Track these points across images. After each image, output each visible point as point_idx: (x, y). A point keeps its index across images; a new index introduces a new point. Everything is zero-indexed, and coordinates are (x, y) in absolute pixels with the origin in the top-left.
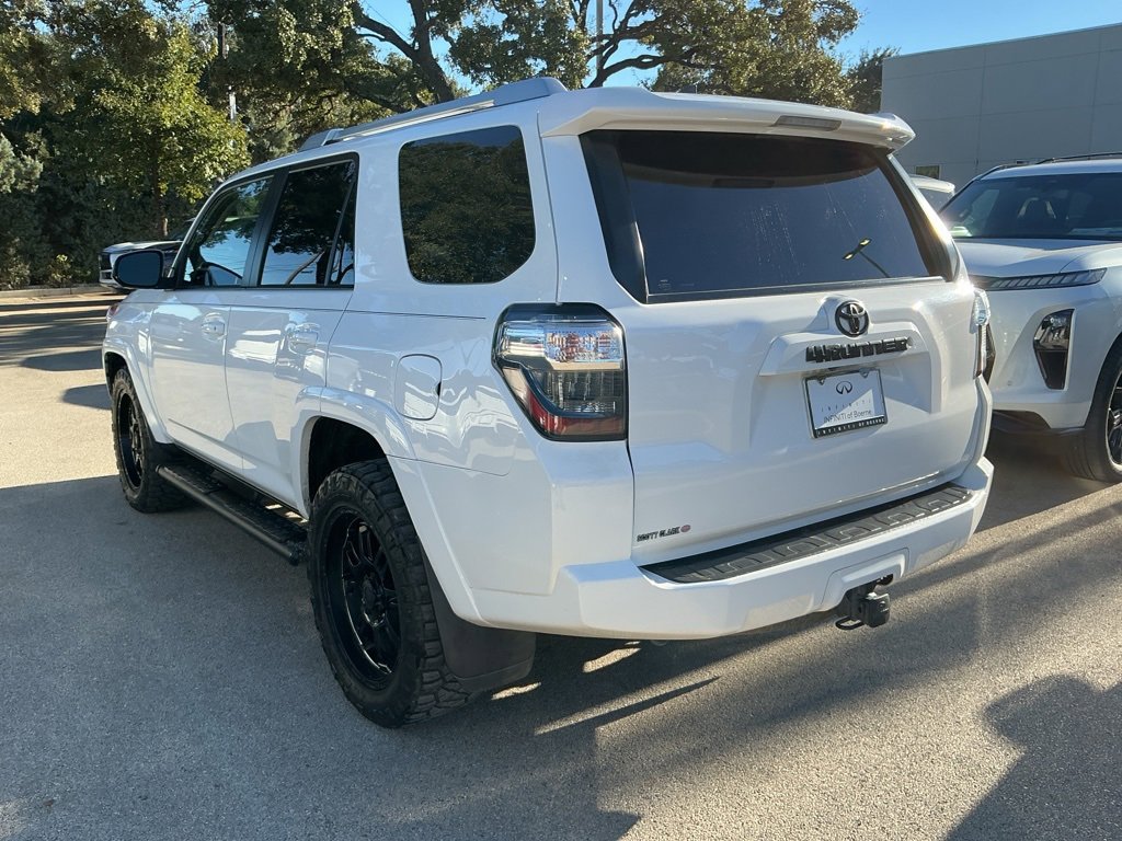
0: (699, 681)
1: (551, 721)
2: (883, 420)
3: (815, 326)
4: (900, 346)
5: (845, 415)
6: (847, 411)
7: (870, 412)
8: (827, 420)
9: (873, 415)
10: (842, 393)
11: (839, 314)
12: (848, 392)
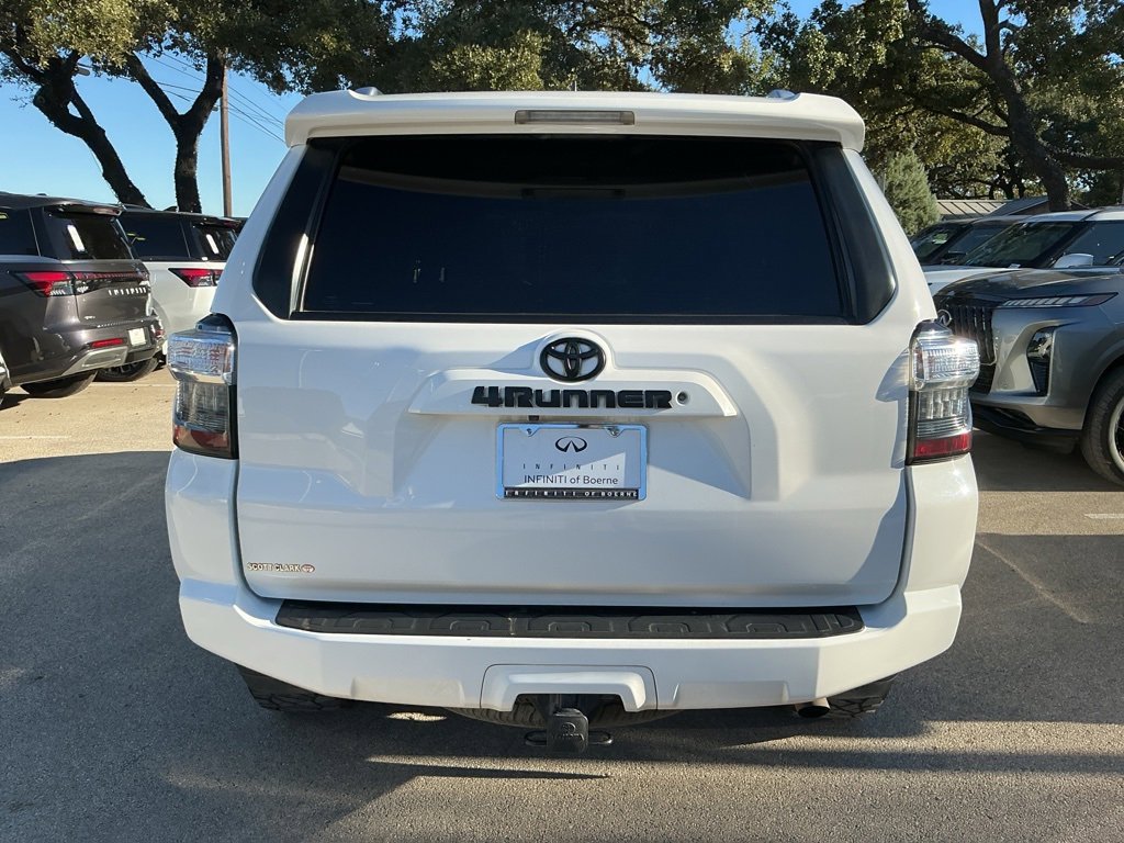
0: (587, 772)
1: (388, 753)
2: (632, 494)
3: (504, 364)
4: (660, 399)
5: (567, 479)
6: (571, 473)
7: (615, 481)
8: (528, 479)
9: (620, 485)
10: (565, 450)
11: (548, 351)
12: (577, 450)
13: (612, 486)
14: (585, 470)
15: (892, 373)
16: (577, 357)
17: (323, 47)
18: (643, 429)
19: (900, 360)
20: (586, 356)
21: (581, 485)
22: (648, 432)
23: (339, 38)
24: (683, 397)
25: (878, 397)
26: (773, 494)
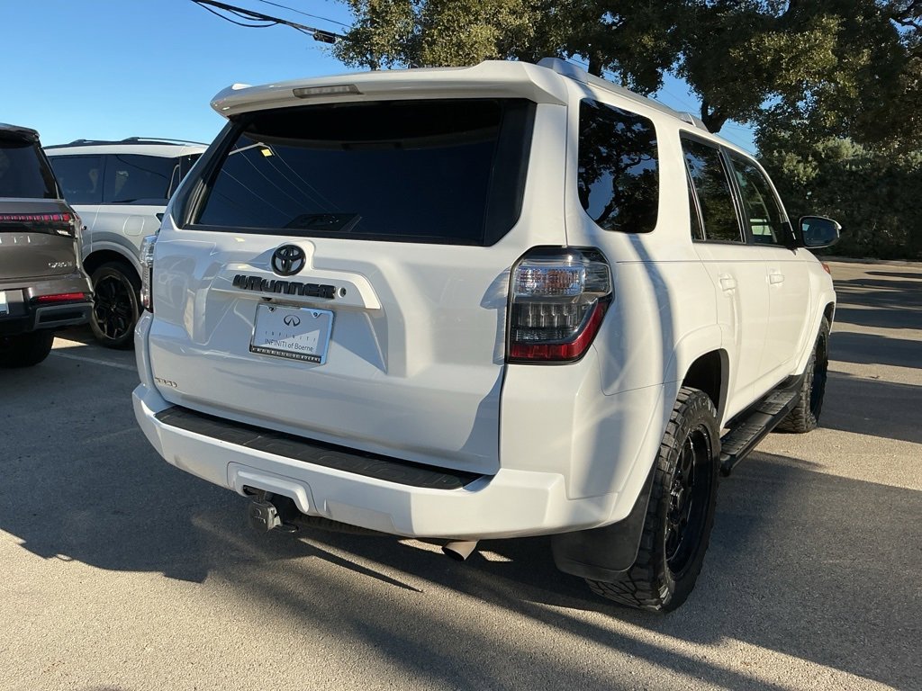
2: (316, 359)
3: (256, 260)
5: (287, 344)
6: (289, 341)
7: (311, 349)
8: (267, 341)
9: (314, 353)
10: (288, 324)
11: (277, 253)
12: (295, 325)
13: (309, 352)
14: (297, 340)
15: (495, 286)
16: (289, 257)
17: (644, 46)
18: (332, 315)
19: (502, 276)
20: (295, 258)
21: (293, 350)
22: (335, 316)
23: (657, 38)
24: (343, 292)
25: (481, 305)
26: (402, 372)
